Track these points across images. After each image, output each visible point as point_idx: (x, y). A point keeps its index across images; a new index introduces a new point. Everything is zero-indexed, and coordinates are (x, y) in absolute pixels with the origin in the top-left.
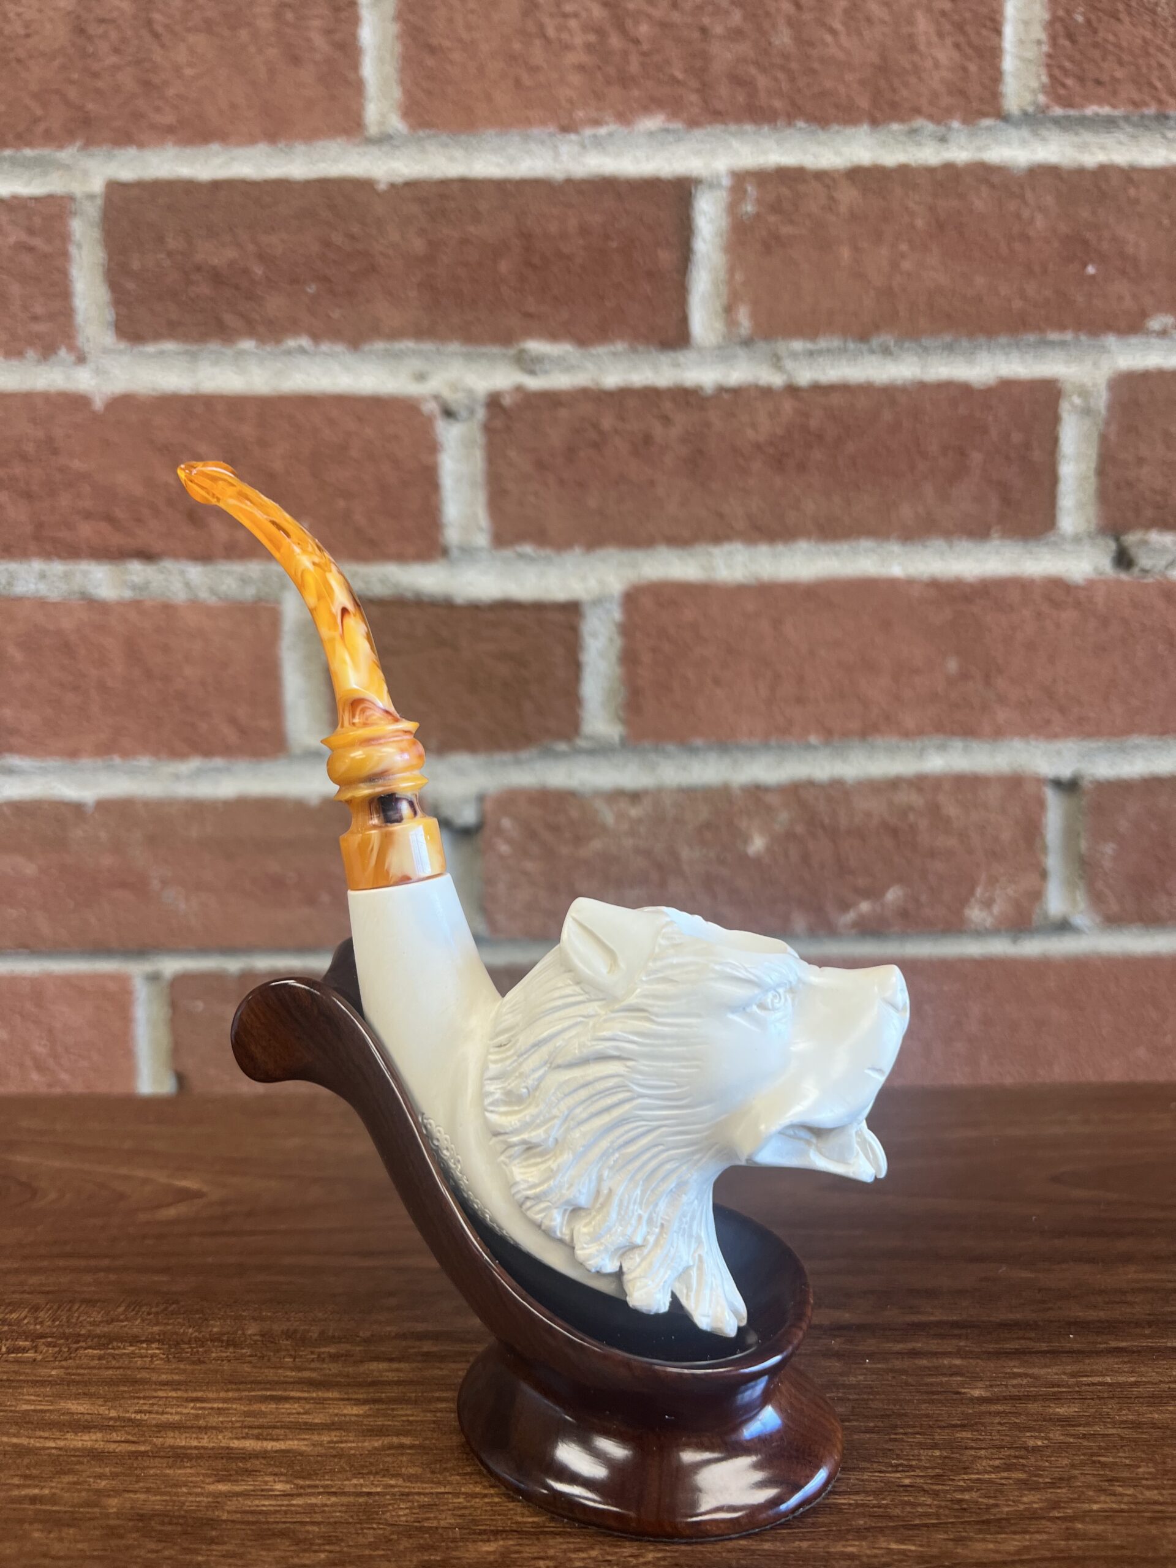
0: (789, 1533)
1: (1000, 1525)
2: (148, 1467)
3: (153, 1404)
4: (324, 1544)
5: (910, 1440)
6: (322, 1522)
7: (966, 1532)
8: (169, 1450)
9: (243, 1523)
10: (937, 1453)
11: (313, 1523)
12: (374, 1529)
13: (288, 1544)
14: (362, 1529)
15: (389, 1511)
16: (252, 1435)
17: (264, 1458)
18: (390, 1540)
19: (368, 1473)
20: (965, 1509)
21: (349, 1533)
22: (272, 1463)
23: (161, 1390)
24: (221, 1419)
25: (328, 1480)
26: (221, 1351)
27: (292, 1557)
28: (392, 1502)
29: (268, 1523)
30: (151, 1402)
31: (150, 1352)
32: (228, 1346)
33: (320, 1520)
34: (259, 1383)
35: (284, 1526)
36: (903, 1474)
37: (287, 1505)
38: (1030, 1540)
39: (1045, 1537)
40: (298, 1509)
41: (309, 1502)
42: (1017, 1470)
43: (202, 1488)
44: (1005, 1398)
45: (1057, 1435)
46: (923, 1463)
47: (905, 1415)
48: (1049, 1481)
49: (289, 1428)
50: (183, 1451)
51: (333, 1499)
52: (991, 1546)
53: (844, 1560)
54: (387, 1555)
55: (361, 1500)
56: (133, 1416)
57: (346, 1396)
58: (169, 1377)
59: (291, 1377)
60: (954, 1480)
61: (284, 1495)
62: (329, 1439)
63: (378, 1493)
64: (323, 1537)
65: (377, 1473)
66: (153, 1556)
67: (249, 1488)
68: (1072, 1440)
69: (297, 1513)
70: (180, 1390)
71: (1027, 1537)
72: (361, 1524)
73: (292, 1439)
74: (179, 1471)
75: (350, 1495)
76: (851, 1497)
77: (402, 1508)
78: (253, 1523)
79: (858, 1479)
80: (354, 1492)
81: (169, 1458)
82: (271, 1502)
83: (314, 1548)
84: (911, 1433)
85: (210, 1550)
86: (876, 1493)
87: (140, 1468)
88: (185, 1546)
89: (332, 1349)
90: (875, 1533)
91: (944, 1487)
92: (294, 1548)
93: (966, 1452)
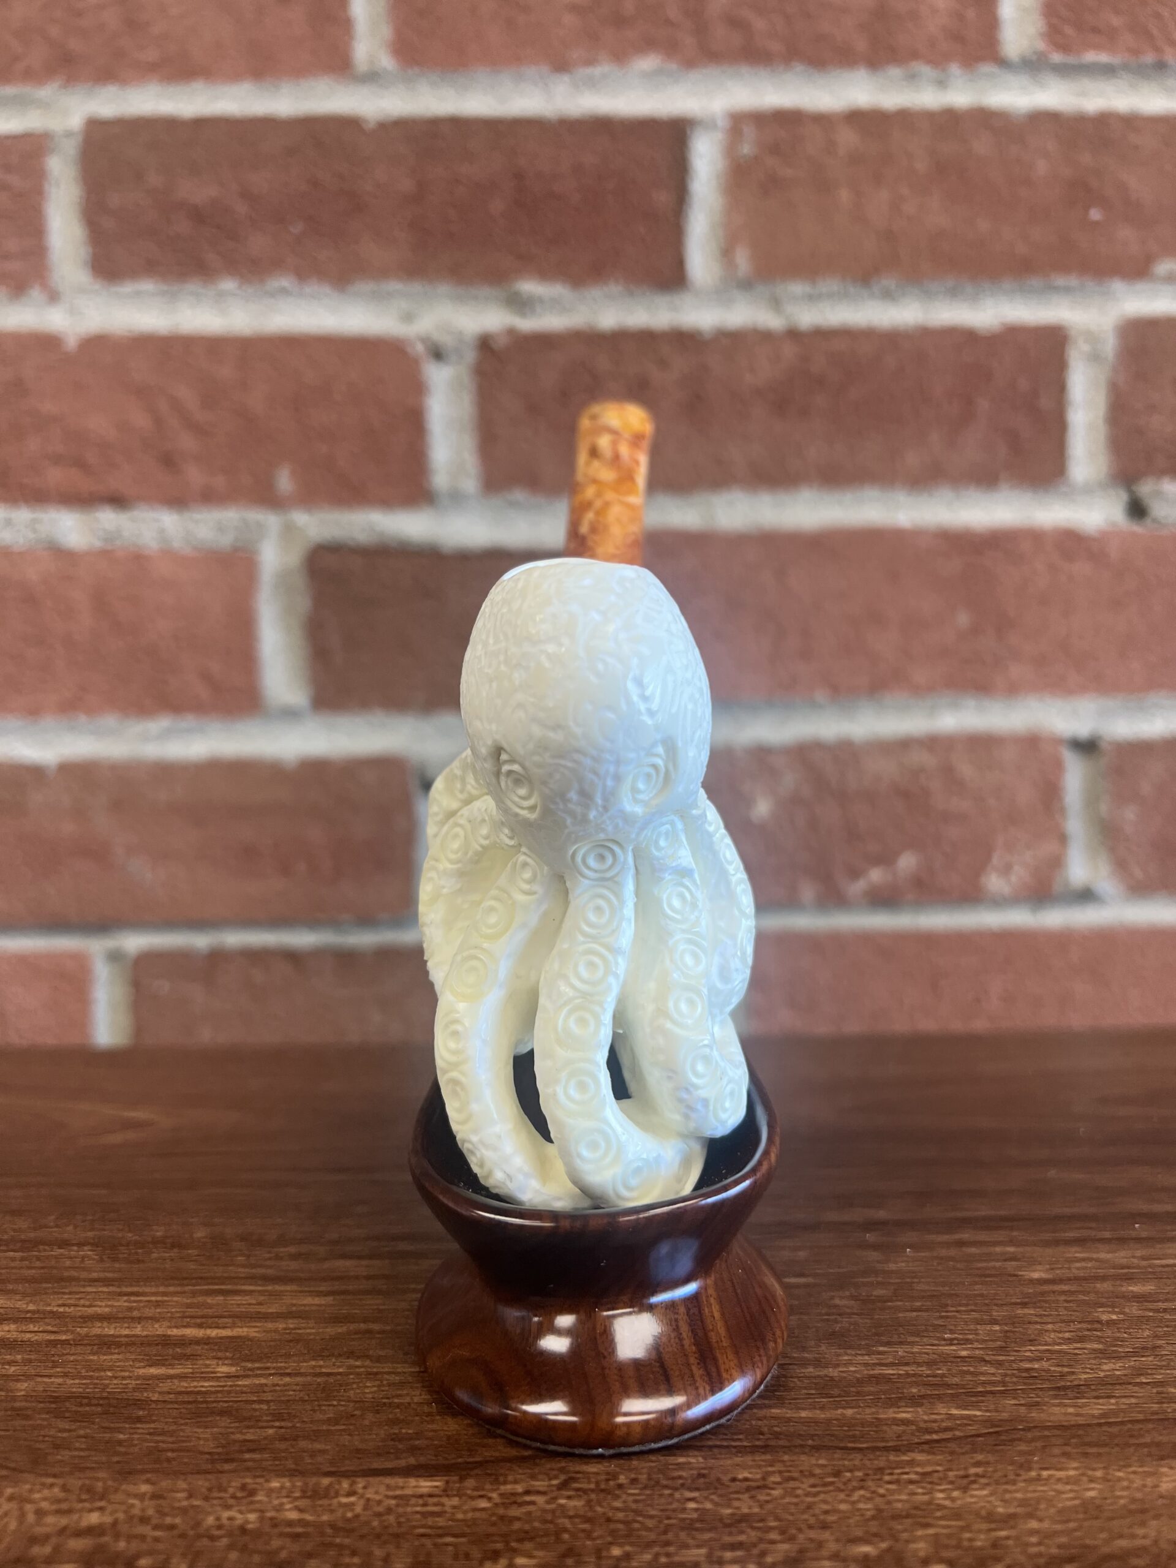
0: (830, 1402)
1: (1079, 1390)
2: (68, 1354)
3: (80, 1299)
4: (273, 1421)
5: (964, 1317)
6: (272, 1401)
7: (1038, 1397)
8: (94, 1338)
9: (176, 1403)
10: (997, 1328)
11: (261, 1402)
12: (334, 1406)
13: (229, 1421)
14: (319, 1406)
15: (353, 1389)
16: (195, 1324)
17: (205, 1344)
18: (353, 1416)
19: (328, 1356)
20: (1035, 1377)
21: (304, 1410)
23: (90, 1286)
24: (158, 1310)
25: (281, 1362)
26: (164, 1252)
27: (232, 1433)
28: (357, 1381)
29: (206, 1402)
30: (77, 1296)
31: (80, 1253)
32: (173, 1246)
33: (270, 1398)
34: (207, 1278)
35: (226, 1405)
36: (960, 1347)
37: (231, 1386)
38: (1117, 1404)
39: (1133, 1401)
40: (245, 1389)
41: (258, 1382)
42: (1091, 1341)
44: (1069, 1279)
45: (1134, 1310)
46: (981, 1337)
47: (957, 1295)
48: (1131, 1350)
49: (237, 1317)
50: (111, 1339)
51: (287, 1379)
52: (1071, 1410)
53: (897, 1425)
54: (349, 1429)
55: (320, 1380)
56: (55, 1309)
58: (102, 1275)
59: (244, 1272)
60: (1020, 1351)
61: (227, 1377)
62: (284, 1326)
63: (340, 1374)
64: (273, 1415)
65: (340, 1355)
66: (65, 1435)
67: (186, 1371)
68: (1151, 1314)
69: (242, 1393)
70: (112, 1285)
71: (1113, 1401)
72: (318, 1401)
73: (242, 1327)
74: (105, 1357)
75: (307, 1375)
76: (901, 1368)
77: (368, 1387)
78: (189, 1402)
79: (906, 1352)
80: (311, 1373)
81: (94, 1345)
82: (211, 1384)
83: (261, 1424)
84: (965, 1311)
85: (134, 1428)
86: (930, 1364)
87: (58, 1355)
88: (104, 1425)
89: (292, 1249)
90: (932, 1400)
91: (1008, 1358)
92: (237, 1425)
93: (1031, 1326)
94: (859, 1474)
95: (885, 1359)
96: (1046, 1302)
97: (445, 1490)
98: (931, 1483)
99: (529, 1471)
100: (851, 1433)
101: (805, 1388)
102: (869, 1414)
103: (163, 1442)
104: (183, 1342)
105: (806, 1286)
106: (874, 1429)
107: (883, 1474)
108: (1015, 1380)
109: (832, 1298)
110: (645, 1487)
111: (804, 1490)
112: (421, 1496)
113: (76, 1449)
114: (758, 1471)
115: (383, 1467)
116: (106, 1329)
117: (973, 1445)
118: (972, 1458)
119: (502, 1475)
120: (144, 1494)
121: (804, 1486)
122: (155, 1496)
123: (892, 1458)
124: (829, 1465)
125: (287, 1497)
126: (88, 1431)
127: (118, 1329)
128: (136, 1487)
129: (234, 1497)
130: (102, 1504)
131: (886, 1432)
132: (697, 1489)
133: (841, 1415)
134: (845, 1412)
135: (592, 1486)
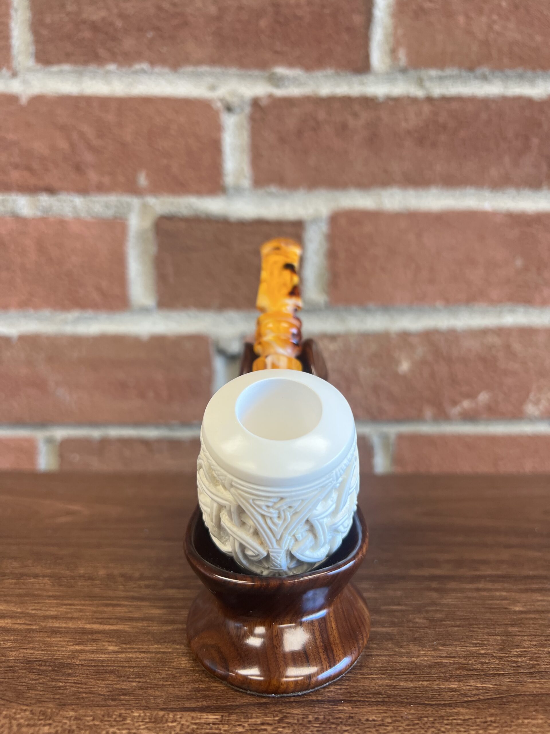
0: (415, 677)
1: (542, 674)
2: (36, 637)
3: (43, 606)
4: (135, 678)
5: (482, 631)
6: (135, 666)
7: (521, 677)
8: (49, 628)
9: (88, 666)
10: (499, 638)
11: (130, 667)
12: (166, 670)
13: (113, 677)
14: (159, 670)
15: (175, 661)
16: (98, 622)
17: (103, 633)
18: (176, 676)
19: (163, 642)
20: (519, 666)
21: (151, 672)
22: (108, 636)
23: (48, 599)
24: (81, 614)
25: (140, 645)
26: (84, 582)
27: (116, 684)
28: (177, 657)
29: (103, 666)
31: (44, 581)
32: (88, 579)
33: (134, 665)
34: (105, 597)
35: (112, 668)
36: (480, 648)
37: (115, 657)
40: (122, 659)
41: (128, 656)
42: (547, 647)
43: (66, 648)
44: (534, 612)
46: (491, 643)
47: (477, 619)
49: (119, 619)
50: (57, 629)
51: (143, 655)
52: (538, 685)
53: (450, 692)
54: (173, 684)
55: (159, 656)
56: (30, 612)
57: (153, 604)
58: (54, 594)
59: (122, 594)
60: (511, 651)
61: (113, 652)
62: (142, 625)
63: (169, 653)
64: (135, 674)
65: (169, 642)
66: (33, 682)
67: (94, 648)
69: (121, 661)
70: (59, 599)
72: (158, 668)
73: (121, 625)
74: (54, 639)
75: (152, 653)
76: (451, 659)
77: (183, 660)
78: (94, 666)
79: (453, 650)
80: (155, 652)
81: (49, 632)
82: (106, 656)
83: (130, 680)
84: (482, 628)
85: (67, 680)
86: (466, 657)
87: (31, 637)
88: (52, 677)
89: (147, 583)
90: (467, 678)
91: (505, 655)
92: (118, 679)
93: (516, 638)
94: (431, 719)
95: (443, 653)
96: (523, 624)
97: (221, 721)
98: (468, 725)
99: (263, 711)
100: (426, 696)
101: (402, 669)
102: (436, 685)
103: (81, 688)
104: (92, 632)
105: (402, 611)
106: (438, 694)
107: (443, 719)
108: (509, 667)
109: (415, 618)
110: (322, 723)
111: (403, 727)
112: (209, 724)
113: (38, 690)
114: (380, 716)
115: (190, 706)
116: (55, 624)
117: (488, 704)
118: (488, 711)
119: (250, 713)
120: (71, 717)
121: (403, 725)
122: (76, 719)
123: (448, 710)
124: (415, 713)
125: (142, 722)
126: (44, 680)
127: (61, 624)
128: (67, 713)
129: (115, 721)
130: (50, 722)
131: (444, 696)
132: (349, 725)
133: (421, 685)
134: (423, 683)
135: (296, 721)
